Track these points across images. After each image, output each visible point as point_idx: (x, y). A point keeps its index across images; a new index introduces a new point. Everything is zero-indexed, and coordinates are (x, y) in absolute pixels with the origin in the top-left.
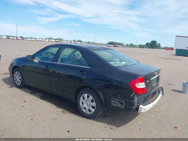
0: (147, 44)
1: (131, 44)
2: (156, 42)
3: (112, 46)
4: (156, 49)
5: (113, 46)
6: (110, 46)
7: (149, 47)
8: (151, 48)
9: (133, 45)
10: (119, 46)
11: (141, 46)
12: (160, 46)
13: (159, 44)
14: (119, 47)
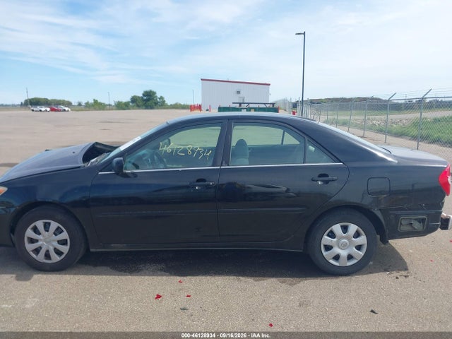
0: (134, 100)
1: (96, 101)
2: (154, 93)
3: (46, 110)
4: (158, 109)
5: (48, 109)
6: (41, 111)
7: (139, 107)
8: (145, 109)
9: (101, 104)
10: (67, 109)
11: (121, 106)
12: (164, 101)
13: (161, 98)
14: (64, 110)
